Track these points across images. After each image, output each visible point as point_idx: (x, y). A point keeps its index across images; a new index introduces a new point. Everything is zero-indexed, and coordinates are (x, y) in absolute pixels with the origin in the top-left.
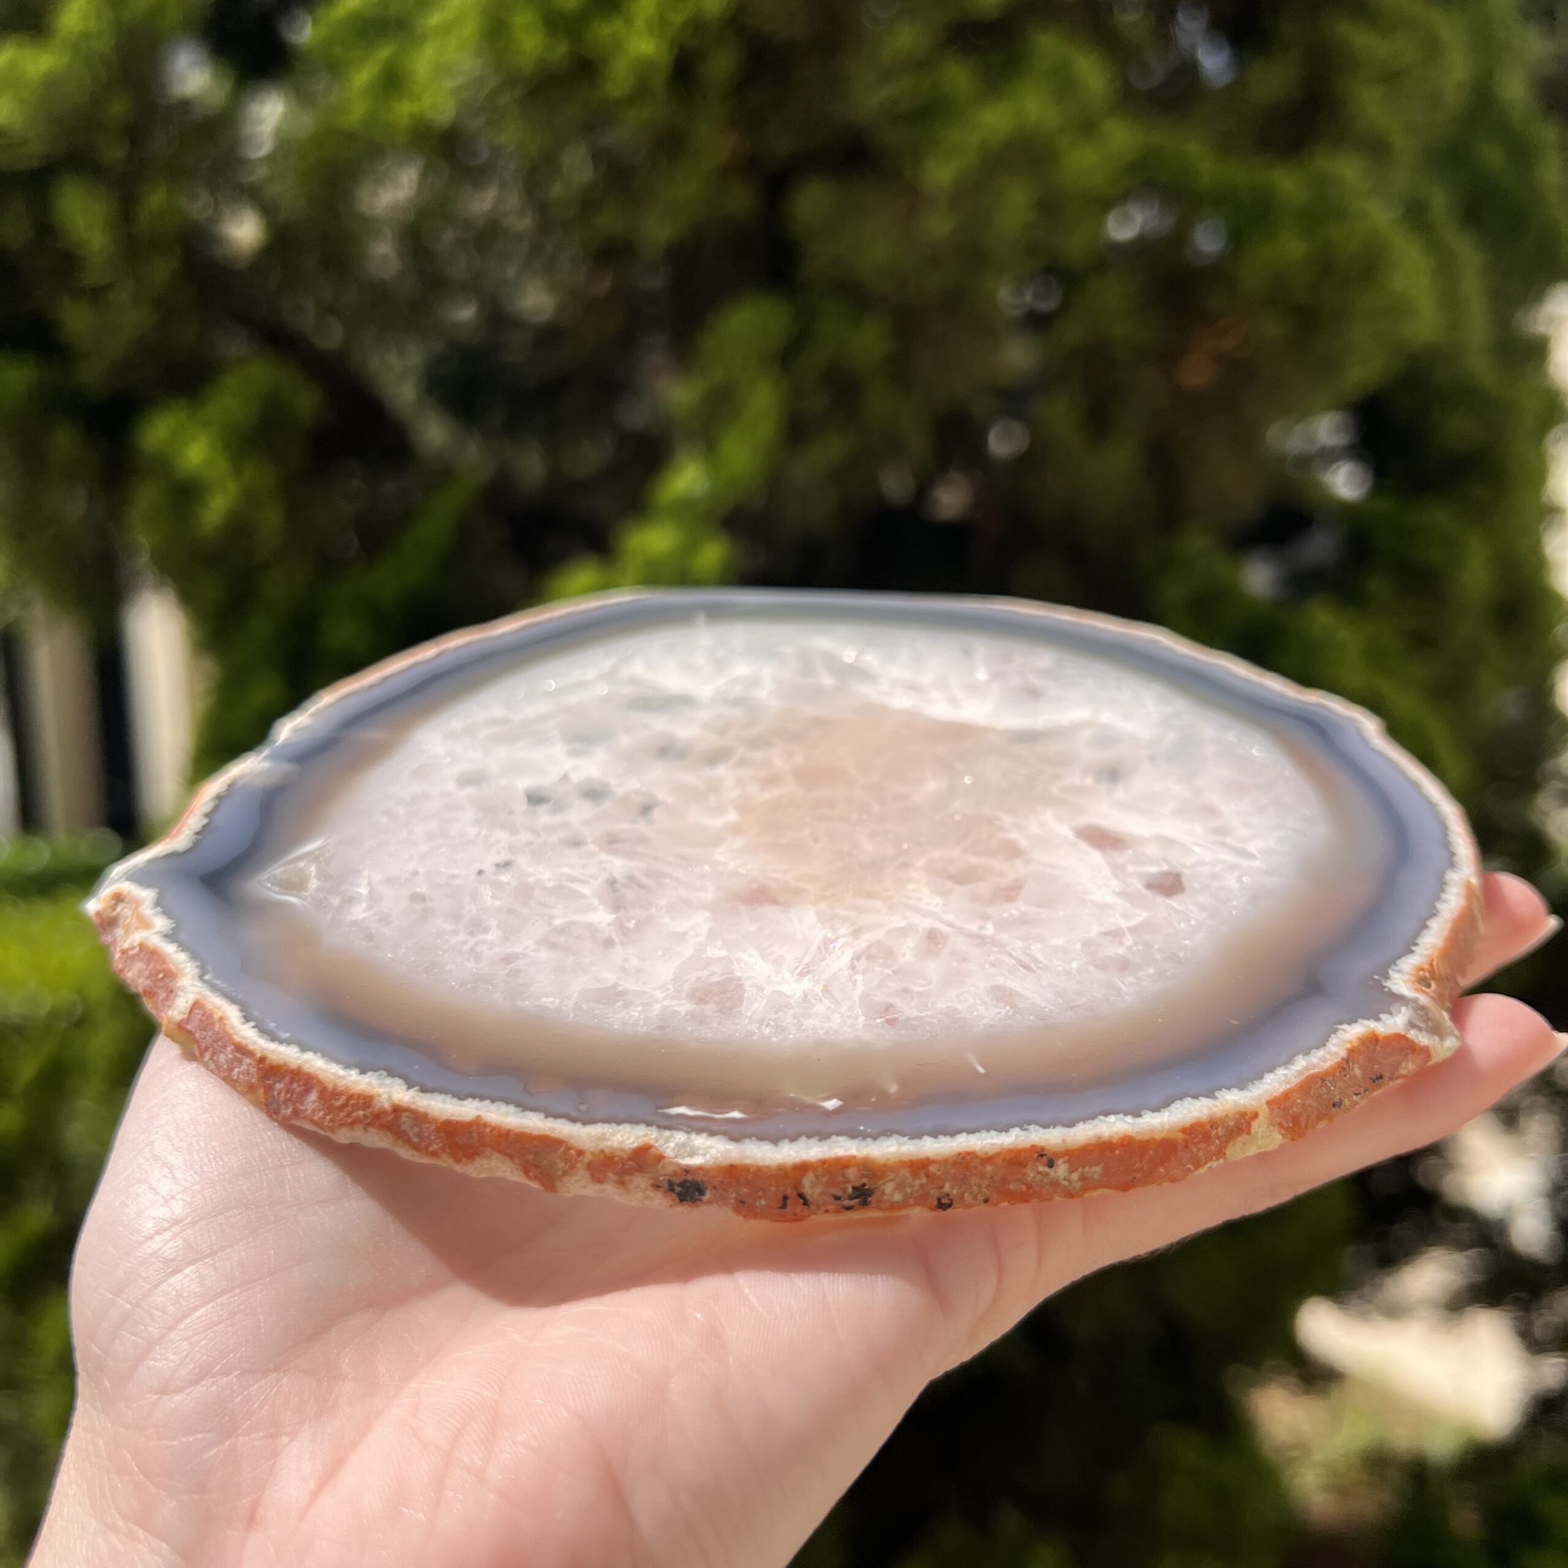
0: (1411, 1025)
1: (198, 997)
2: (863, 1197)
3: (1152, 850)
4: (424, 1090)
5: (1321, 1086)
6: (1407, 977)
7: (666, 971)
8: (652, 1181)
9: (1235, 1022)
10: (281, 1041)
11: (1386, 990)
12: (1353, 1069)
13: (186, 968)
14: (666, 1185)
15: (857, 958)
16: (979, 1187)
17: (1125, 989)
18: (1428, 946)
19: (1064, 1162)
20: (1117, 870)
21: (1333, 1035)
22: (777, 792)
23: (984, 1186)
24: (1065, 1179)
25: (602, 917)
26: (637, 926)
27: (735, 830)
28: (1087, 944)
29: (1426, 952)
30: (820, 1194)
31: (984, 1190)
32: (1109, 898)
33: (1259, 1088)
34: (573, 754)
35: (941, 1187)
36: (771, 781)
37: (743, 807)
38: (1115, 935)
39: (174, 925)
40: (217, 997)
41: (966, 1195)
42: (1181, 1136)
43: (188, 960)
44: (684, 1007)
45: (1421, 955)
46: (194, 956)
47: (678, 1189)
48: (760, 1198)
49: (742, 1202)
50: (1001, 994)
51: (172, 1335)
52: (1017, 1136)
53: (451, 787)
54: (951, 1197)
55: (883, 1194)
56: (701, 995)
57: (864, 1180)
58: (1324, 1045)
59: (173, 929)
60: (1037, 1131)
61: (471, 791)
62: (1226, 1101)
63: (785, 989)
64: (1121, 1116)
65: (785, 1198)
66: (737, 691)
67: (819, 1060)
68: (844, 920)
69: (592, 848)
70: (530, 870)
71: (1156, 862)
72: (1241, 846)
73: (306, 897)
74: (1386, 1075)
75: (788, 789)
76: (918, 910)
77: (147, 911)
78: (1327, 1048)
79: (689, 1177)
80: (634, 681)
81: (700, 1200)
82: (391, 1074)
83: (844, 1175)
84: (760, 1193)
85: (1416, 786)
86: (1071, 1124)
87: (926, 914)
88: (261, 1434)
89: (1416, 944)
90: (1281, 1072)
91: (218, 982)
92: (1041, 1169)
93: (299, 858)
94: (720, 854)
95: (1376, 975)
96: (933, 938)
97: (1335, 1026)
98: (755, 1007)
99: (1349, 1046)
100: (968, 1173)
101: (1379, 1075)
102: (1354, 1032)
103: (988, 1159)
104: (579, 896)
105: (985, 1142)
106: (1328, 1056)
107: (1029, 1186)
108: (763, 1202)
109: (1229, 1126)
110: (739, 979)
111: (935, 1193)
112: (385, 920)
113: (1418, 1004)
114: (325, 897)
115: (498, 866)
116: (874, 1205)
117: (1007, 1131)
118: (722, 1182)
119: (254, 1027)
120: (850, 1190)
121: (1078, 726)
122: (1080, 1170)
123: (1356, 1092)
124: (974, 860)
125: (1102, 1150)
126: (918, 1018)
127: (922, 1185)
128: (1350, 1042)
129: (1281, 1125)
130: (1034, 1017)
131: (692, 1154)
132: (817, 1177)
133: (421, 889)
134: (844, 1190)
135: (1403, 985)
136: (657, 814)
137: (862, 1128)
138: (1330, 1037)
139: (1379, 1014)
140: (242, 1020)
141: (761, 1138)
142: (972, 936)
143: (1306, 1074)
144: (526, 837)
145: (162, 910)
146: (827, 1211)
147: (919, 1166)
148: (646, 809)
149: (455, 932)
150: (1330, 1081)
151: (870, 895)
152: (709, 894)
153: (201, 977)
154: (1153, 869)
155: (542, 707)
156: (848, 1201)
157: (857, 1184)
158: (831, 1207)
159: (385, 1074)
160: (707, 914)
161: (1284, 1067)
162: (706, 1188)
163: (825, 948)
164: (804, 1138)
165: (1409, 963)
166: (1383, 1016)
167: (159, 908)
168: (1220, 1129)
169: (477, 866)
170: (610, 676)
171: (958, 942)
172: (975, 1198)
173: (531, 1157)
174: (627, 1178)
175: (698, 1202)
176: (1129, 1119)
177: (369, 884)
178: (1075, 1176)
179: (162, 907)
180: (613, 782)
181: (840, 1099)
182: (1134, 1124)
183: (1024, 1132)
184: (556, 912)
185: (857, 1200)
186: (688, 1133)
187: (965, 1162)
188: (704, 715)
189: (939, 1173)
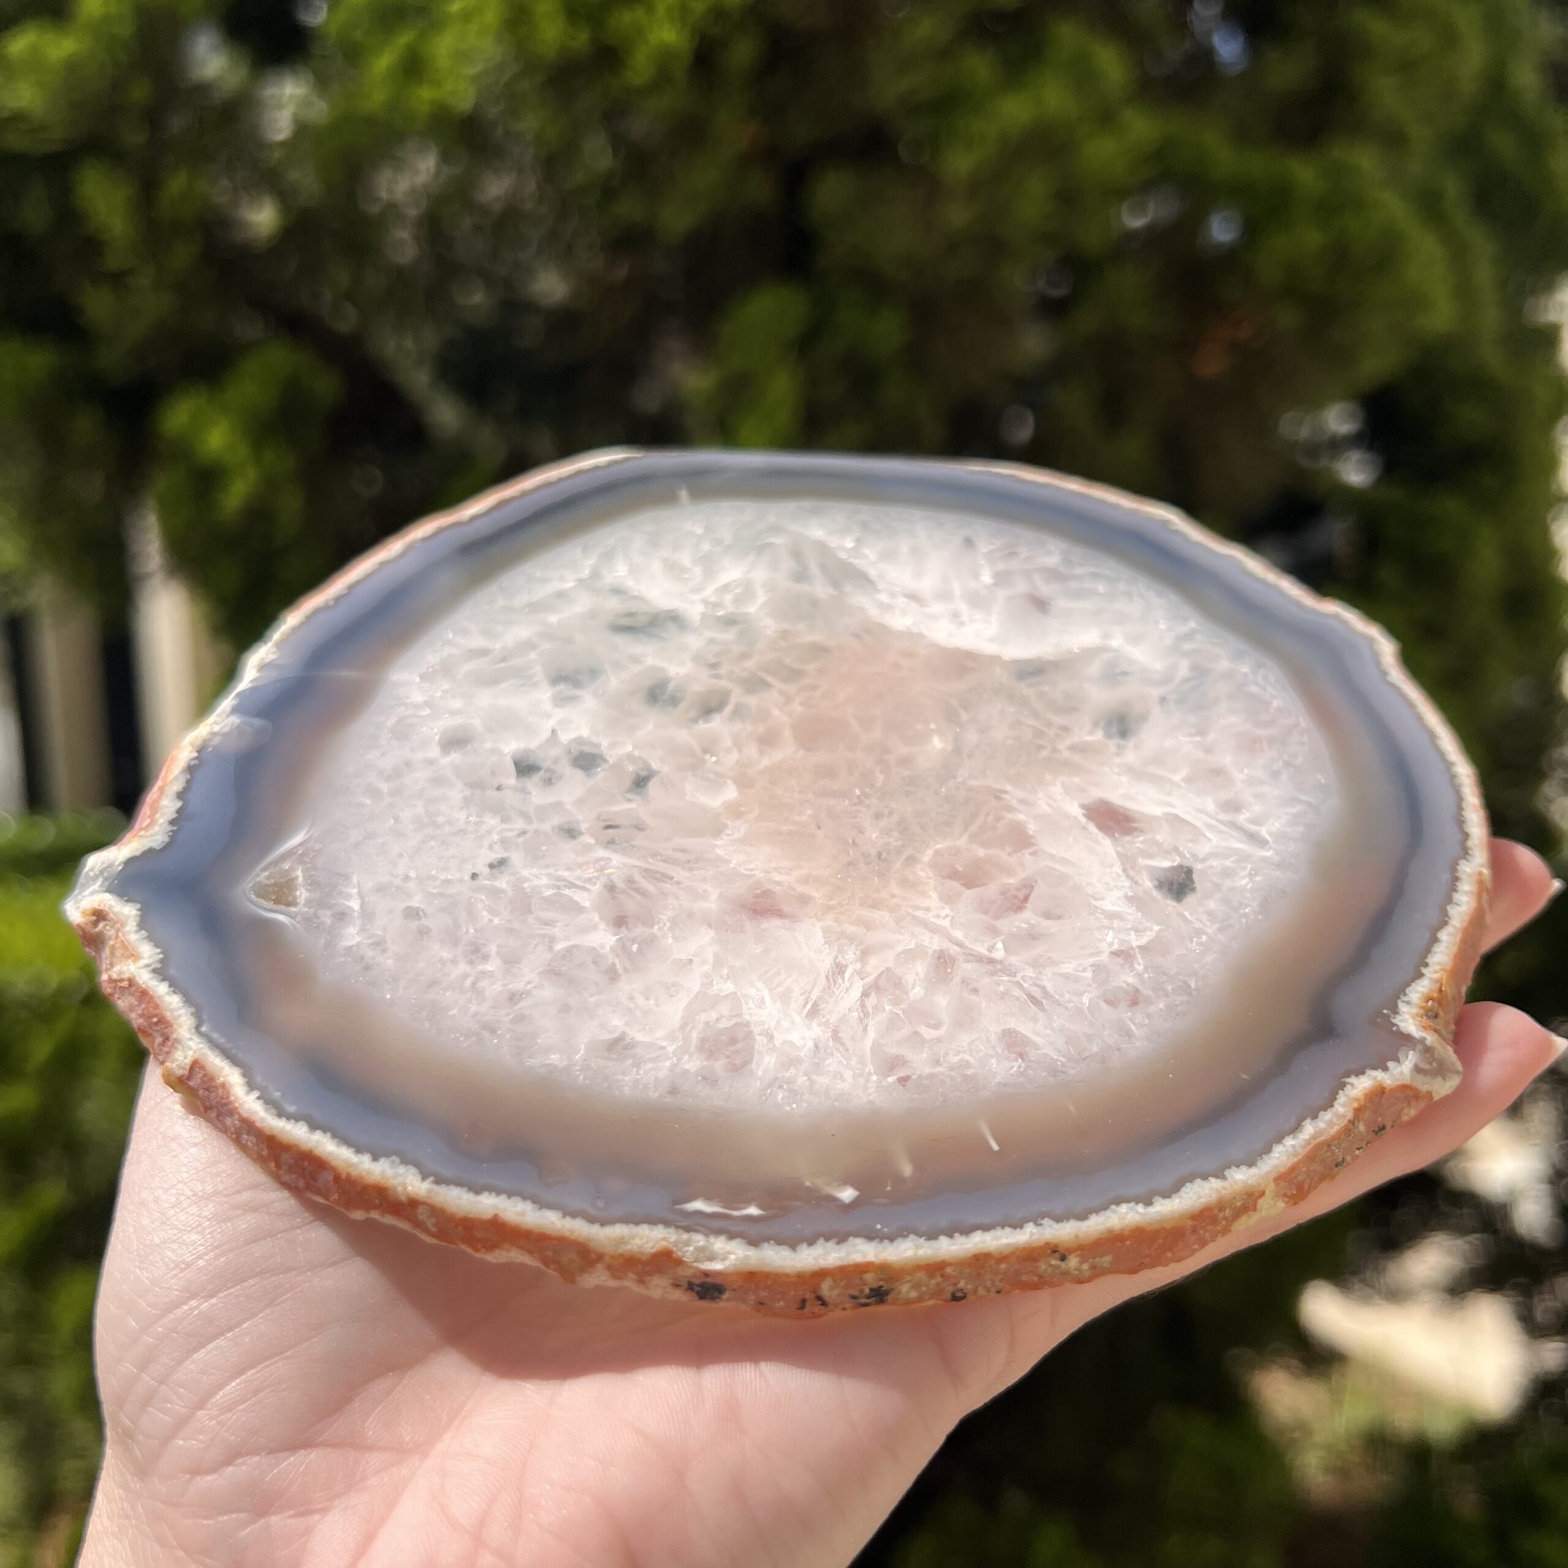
0: (1417, 1069)
1: (197, 1056)
2: (879, 1297)
3: (1163, 836)
4: (439, 1181)
5: (1326, 1152)
6: (1415, 1010)
7: (673, 1011)
8: (671, 1281)
9: (1245, 1077)
10: (289, 1117)
11: (1394, 1029)
12: (1358, 1126)
13: (180, 1016)
14: (685, 1285)
15: (865, 994)
16: (993, 1281)
17: (1136, 1032)
18: (1438, 968)
19: (1076, 1256)
20: (1128, 862)
21: (1341, 1092)
22: (777, 756)
23: (997, 1280)
24: (1076, 1269)
25: (604, 939)
26: (640, 950)
27: (735, 811)
28: (1097, 968)
29: (1436, 976)
30: (838, 1295)
31: (997, 1283)
32: (1122, 907)
33: (1267, 1163)
34: (561, 701)
35: (956, 1284)
36: (768, 740)
37: (743, 781)
38: (1124, 955)
39: (161, 956)
40: (217, 1056)
41: (980, 1289)
42: (1190, 1223)
43: (181, 1005)
44: (693, 1064)
45: (1430, 979)
46: (188, 1000)
47: (697, 1289)
48: (779, 1300)
49: (762, 1303)
50: (1014, 1043)
51: (200, 1413)
52: (1032, 1234)
53: (434, 752)
54: (965, 1291)
55: (900, 1293)
56: (710, 1047)
57: (881, 1283)
58: (1332, 1106)
59: (161, 961)
60: (1050, 1226)
61: (455, 757)
62: (1235, 1182)
63: (795, 1037)
64: (1132, 1204)
65: (804, 1301)
66: (728, 607)
67: (833, 1135)
68: (851, 939)
69: (589, 840)
70: (525, 873)
71: (1167, 853)
72: (1254, 828)
73: (296, 914)
74: (1389, 1124)
75: (787, 751)
76: (925, 924)
77: (132, 934)
78: (1334, 1109)
79: (709, 1280)
80: (617, 591)
81: (718, 1298)
82: (405, 1161)
83: (861, 1279)
84: (779, 1296)
85: (1433, 737)
86: (1083, 1217)
87: (934, 930)
88: (292, 1512)
89: (1426, 965)
90: (1289, 1142)
91: (215, 1035)
92: (1053, 1262)
93: (284, 857)
94: (721, 847)
95: (1387, 1009)
96: (943, 962)
97: (1343, 1080)
98: (766, 1063)
99: (1356, 1105)
100: (982, 1272)
101: (1381, 1126)
102: (1360, 1085)
103: (1002, 1258)
104: (579, 909)
105: (1000, 1242)
106: (1335, 1120)
107: (1041, 1277)
108: (782, 1303)
109: (1236, 1207)
110: (748, 1024)
111: (950, 1289)
112: (379, 944)
113: (1425, 1045)
114: (315, 914)
115: (491, 866)
116: (890, 1302)
117: (1021, 1227)
118: (741, 1286)
119: (259, 1098)
120: (867, 1291)
121: (1089, 653)
122: (1091, 1260)
123: (1359, 1146)
124: (981, 852)
125: (1112, 1241)
126: (931, 1076)
127: (938, 1284)
128: (1357, 1100)
129: (1285, 1195)
130: (1046, 1073)
131: (712, 1258)
132: (834, 1281)
133: (416, 902)
134: (861, 1291)
135: (1411, 1021)
136: (652, 786)
137: (879, 1227)
138: (1337, 1094)
139: (1387, 1062)
140: (246, 1088)
141: (780, 1242)
142: (980, 959)
143: (1314, 1143)
144: (519, 824)
145: (147, 934)
146: (844, 1309)
147: (935, 1268)
148: (640, 783)
149: (454, 962)
150: (1335, 1145)
151: (876, 905)
152: (712, 904)
153: (197, 1028)
154: (1166, 864)
155: (521, 632)
156: (865, 1299)
157: (875, 1286)
158: (848, 1305)
159: (398, 1160)
160: (712, 933)
161: (1292, 1136)
162: (726, 1289)
163: (834, 980)
164: (821, 1241)
165: (1418, 991)
166: (1391, 1064)
167: (143, 932)
168: (1227, 1211)
169: (469, 869)
170: (591, 583)
171: (967, 968)
172: (989, 1291)
173: (550, 1254)
174: (648, 1278)
175: (718, 1300)
176: (1140, 1208)
177: (361, 895)
178: (1085, 1266)
179: (146, 931)
180: (604, 742)
181: (856, 1188)
182: (1144, 1214)
183: (1039, 1228)
184: (557, 931)
185: (874, 1299)
186: (707, 1235)
187: (980, 1261)
188: (694, 642)
189: (954, 1273)
